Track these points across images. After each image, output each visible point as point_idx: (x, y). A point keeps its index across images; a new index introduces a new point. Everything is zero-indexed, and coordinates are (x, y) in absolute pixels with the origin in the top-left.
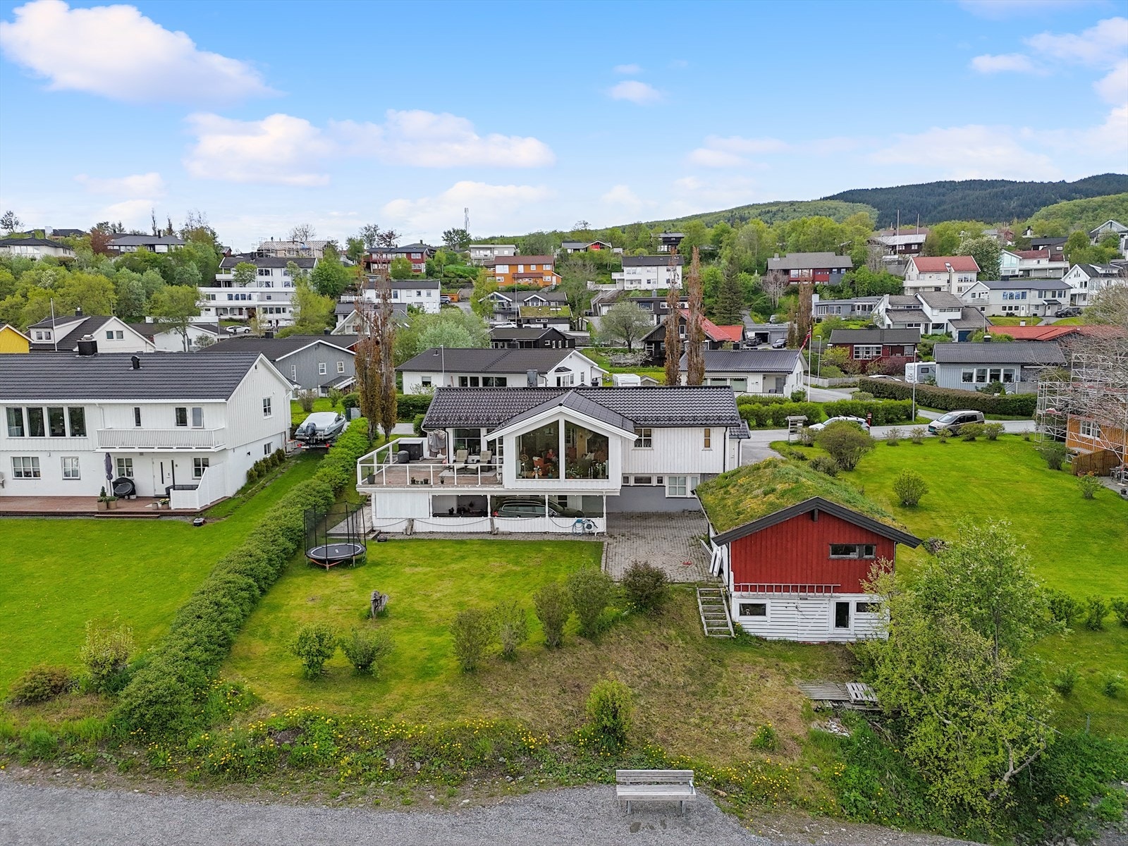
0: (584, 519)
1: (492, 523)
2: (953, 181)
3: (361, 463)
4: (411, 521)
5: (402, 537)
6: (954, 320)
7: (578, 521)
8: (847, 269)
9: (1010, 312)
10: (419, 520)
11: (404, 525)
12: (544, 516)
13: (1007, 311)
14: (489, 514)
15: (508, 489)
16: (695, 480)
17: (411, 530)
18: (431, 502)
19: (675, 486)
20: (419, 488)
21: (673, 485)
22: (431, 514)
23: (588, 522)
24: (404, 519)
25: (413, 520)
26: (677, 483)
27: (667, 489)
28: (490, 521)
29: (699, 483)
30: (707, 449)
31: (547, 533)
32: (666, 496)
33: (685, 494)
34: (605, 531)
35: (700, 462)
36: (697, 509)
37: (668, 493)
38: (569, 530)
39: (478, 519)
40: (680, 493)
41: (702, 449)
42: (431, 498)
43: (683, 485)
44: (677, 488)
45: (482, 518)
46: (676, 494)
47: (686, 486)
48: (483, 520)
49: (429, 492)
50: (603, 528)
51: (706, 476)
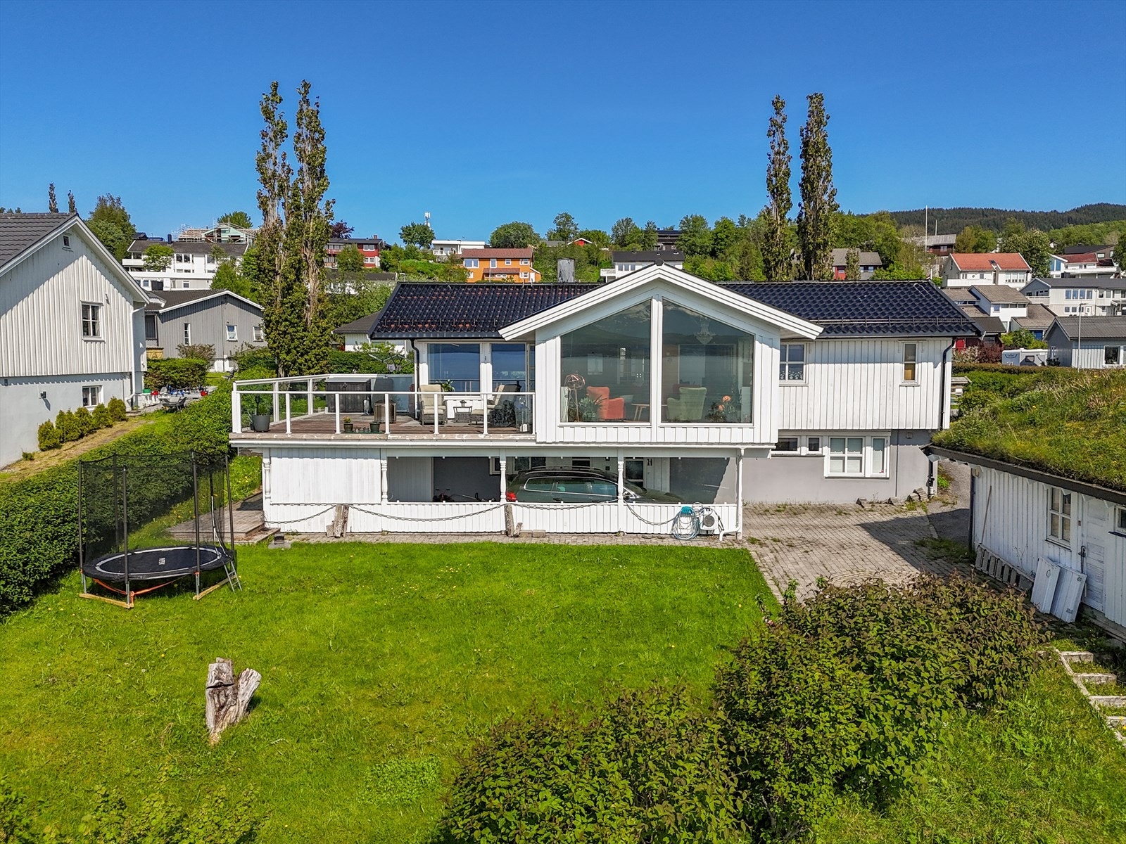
0: (697, 507)
1: (508, 514)
2: (942, 209)
3: (239, 388)
4: (344, 509)
5: (323, 540)
6: (1019, 318)
7: (685, 513)
8: (875, 267)
9: (1073, 314)
10: (359, 507)
11: (331, 516)
12: (615, 499)
13: (1071, 313)
14: (503, 496)
15: (545, 442)
16: (879, 444)
17: (343, 527)
18: (385, 469)
19: (843, 455)
20: (359, 440)
21: (840, 454)
22: (385, 496)
23: (706, 513)
24: (330, 506)
25: (346, 508)
26: (846, 449)
27: (827, 460)
28: (505, 510)
29: (887, 450)
30: (910, 382)
31: (622, 534)
32: (826, 475)
33: (861, 471)
34: (741, 531)
35: (896, 407)
36: (884, 498)
37: (830, 468)
38: (666, 529)
39: (481, 506)
40: (852, 469)
41: (901, 383)
42: (385, 462)
43: (857, 454)
44: (846, 458)
45: (490, 504)
46: (844, 471)
47: (863, 456)
48: (491, 507)
49: (380, 449)
50: (737, 525)
51: (901, 436)
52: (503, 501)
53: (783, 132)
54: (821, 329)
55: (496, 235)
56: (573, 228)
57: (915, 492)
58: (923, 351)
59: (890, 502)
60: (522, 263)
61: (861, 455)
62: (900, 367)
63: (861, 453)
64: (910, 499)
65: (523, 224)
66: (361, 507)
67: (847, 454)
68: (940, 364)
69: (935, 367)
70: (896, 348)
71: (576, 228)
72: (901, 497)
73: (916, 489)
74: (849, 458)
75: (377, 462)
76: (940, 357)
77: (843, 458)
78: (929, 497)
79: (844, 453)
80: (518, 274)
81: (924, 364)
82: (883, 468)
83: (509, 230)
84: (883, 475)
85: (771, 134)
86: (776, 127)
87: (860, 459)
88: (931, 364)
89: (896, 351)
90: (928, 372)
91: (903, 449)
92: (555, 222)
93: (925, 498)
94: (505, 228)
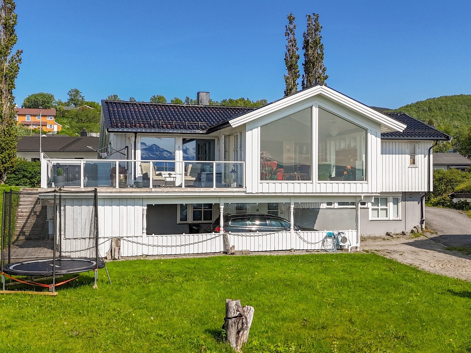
0: (335, 232)
1: (225, 240)
4: (117, 240)
7: (329, 236)
10: (127, 239)
11: (108, 246)
12: (289, 229)
14: (222, 229)
15: (252, 193)
16: (396, 201)
17: (119, 253)
18: (145, 213)
19: (378, 208)
20: (131, 192)
21: (376, 207)
22: (145, 231)
23: (343, 235)
24: (107, 239)
25: (119, 239)
26: (380, 204)
27: (370, 210)
28: (224, 238)
29: (400, 204)
30: (413, 166)
31: (293, 250)
32: (370, 219)
33: (387, 217)
34: (359, 246)
35: (407, 179)
36: (399, 231)
37: (372, 215)
38: (318, 246)
39: (209, 236)
40: (382, 216)
41: (409, 166)
42: (145, 208)
43: (385, 207)
44: (380, 210)
45: (213, 235)
46: (378, 217)
47: (388, 208)
48: (214, 236)
49: (142, 198)
50: (357, 243)
51: (408, 196)
52: (222, 232)
53: (294, 34)
54: (405, 126)
55: (28, 100)
56: (81, 98)
57: (415, 227)
58: (419, 148)
59: (403, 233)
60: (48, 119)
61: (386, 208)
62: (408, 157)
63: (387, 206)
64: (412, 232)
65: (47, 94)
66: (130, 239)
67: (380, 207)
68: (427, 156)
69: (425, 157)
70: (406, 146)
71: (83, 99)
72: (408, 231)
73: (416, 225)
74: (382, 209)
75: (141, 208)
76: (427, 152)
77: (378, 210)
78: (422, 230)
79: (378, 206)
80: (46, 126)
81: (420, 155)
82: (398, 215)
83: (38, 97)
84: (398, 219)
85: (287, 34)
86: (289, 32)
87: (386, 210)
88: (423, 155)
89: (406, 148)
90: (422, 160)
91: (408, 203)
92: (68, 94)
93: (420, 231)
94: (35, 96)
